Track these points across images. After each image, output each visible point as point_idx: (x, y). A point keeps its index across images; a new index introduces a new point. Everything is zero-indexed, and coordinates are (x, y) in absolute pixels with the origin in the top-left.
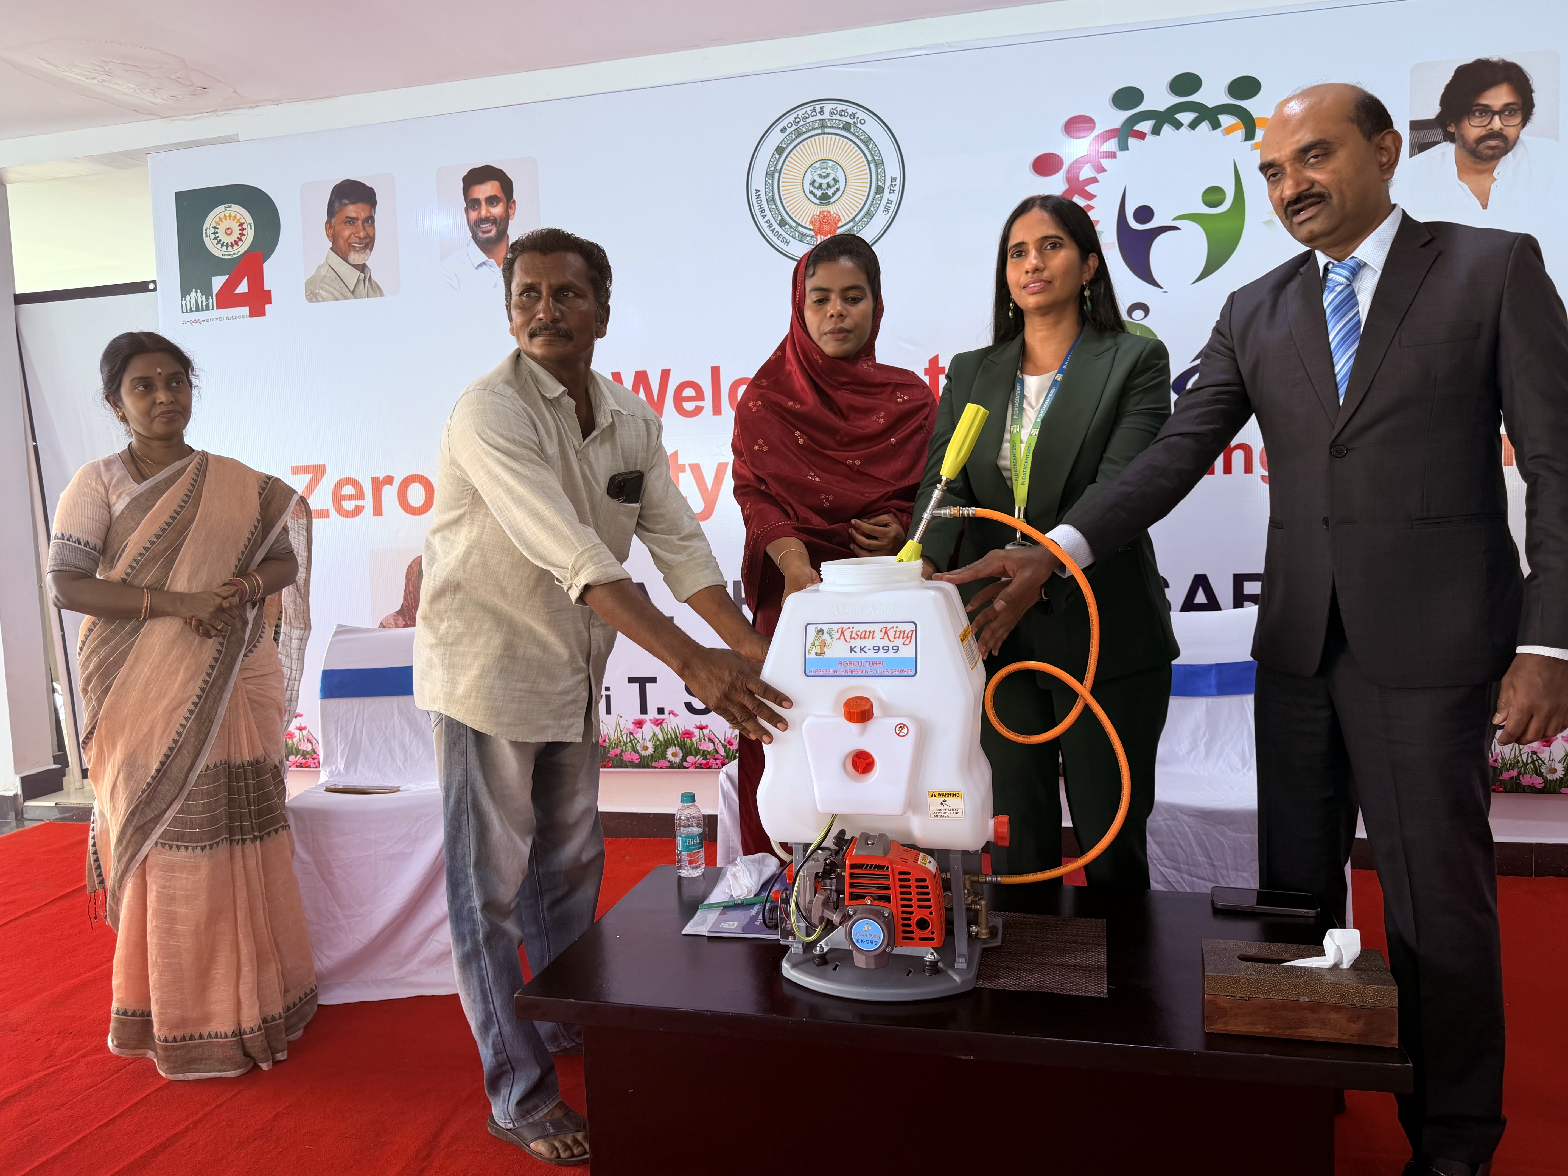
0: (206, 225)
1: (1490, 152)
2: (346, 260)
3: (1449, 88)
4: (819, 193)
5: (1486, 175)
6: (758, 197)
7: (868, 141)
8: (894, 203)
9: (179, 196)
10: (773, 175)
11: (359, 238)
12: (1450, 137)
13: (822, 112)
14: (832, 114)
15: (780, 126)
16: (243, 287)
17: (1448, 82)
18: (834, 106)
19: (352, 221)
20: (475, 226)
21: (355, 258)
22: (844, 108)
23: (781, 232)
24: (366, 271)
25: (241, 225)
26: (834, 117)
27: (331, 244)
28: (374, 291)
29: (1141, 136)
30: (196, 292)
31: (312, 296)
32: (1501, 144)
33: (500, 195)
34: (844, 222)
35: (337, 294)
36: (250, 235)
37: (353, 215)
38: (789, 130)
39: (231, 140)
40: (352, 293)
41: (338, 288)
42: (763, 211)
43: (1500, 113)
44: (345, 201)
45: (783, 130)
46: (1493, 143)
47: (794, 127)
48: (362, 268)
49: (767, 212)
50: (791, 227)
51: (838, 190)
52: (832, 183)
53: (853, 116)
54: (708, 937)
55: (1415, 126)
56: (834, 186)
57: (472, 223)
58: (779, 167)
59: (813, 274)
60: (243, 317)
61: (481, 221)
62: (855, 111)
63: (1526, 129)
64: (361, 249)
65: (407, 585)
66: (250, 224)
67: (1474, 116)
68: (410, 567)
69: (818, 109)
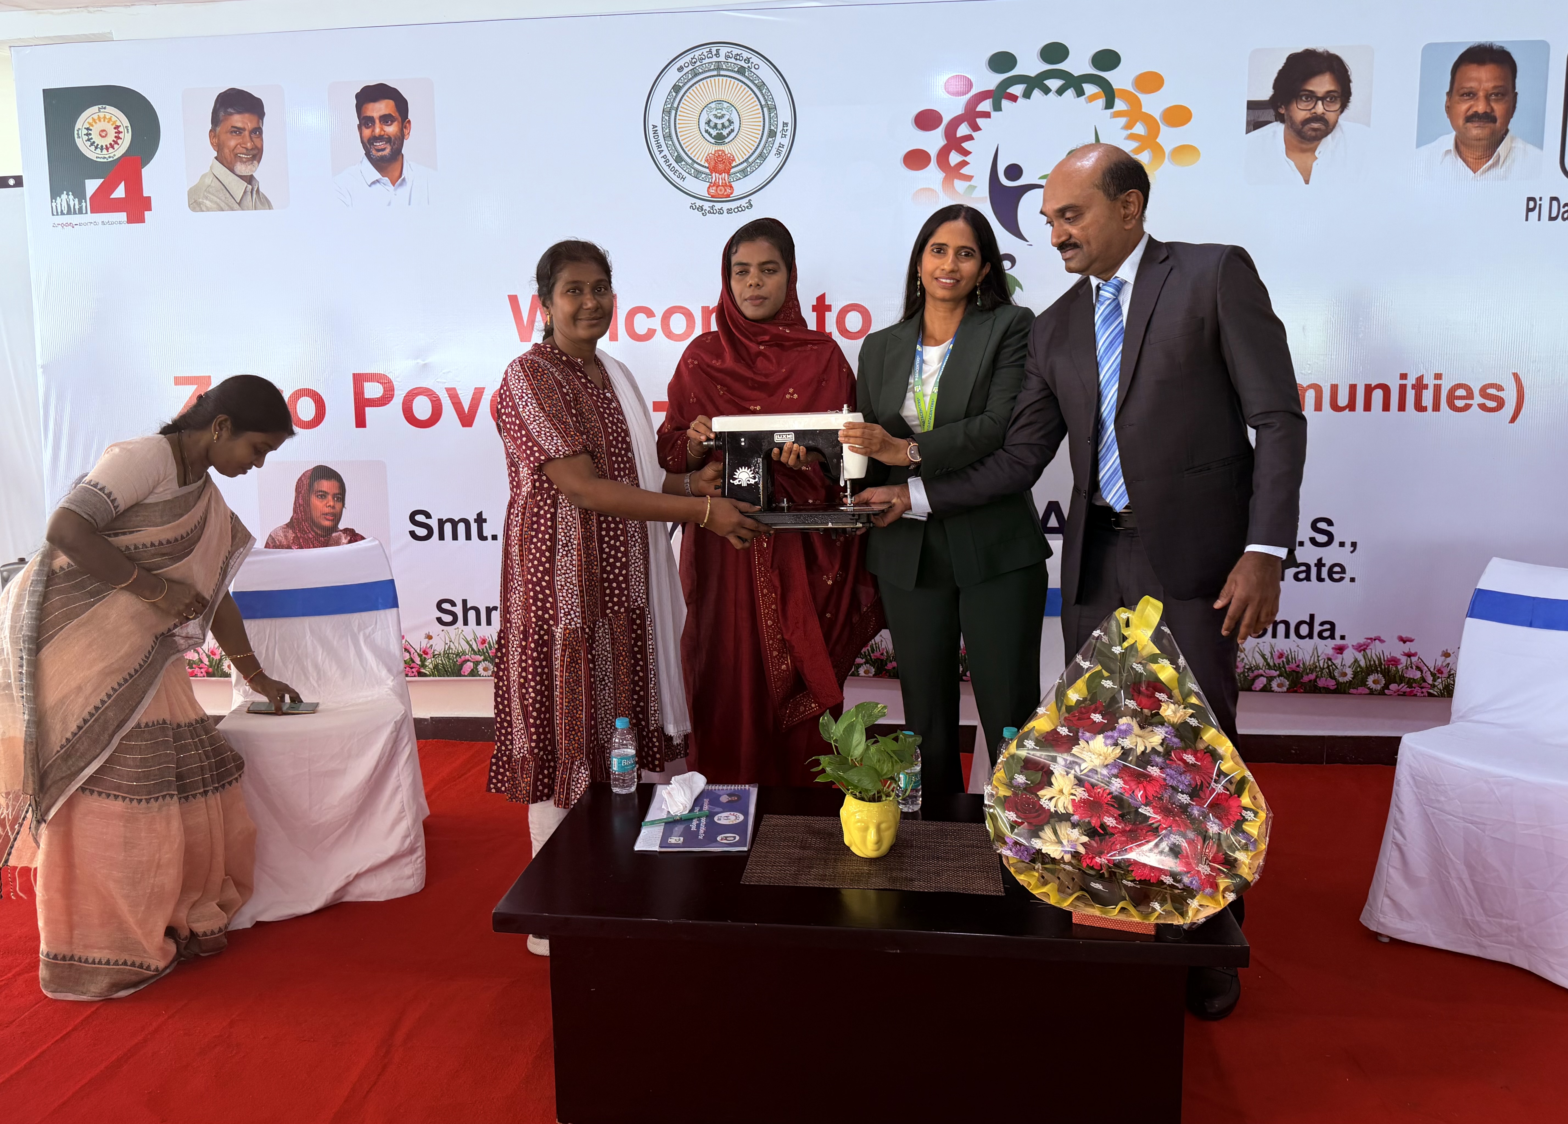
0: (78, 125)
1: (1313, 134)
2: (232, 171)
3: (1281, 73)
4: (714, 132)
5: (1309, 154)
6: (655, 132)
7: (761, 86)
8: (785, 147)
9: (47, 93)
10: (669, 113)
11: (247, 149)
12: (1280, 118)
13: (717, 54)
14: (727, 57)
15: (678, 65)
16: (120, 192)
17: (1280, 68)
18: (730, 50)
19: (238, 131)
20: (368, 144)
21: (241, 168)
22: (739, 52)
23: (677, 167)
24: (254, 182)
25: (117, 127)
26: (730, 60)
27: (215, 154)
28: (262, 203)
29: (1013, 98)
30: (68, 194)
31: (195, 204)
32: (1323, 127)
33: (395, 114)
34: (738, 162)
35: (222, 205)
36: (127, 139)
37: (239, 125)
38: (686, 70)
39: (106, 38)
40: (239, 204)
41: (223, 198)
42: (659, 146)
43: (1322, 99)
44: (230, 110)
45: (680, 69)
46: (1316, 125)
47: (691, 67)
48: (249, 180)
49: (664, 147)
50: (687, 163)
51: (732, 131)
52: (727, 124)
53: (748, 60)
54: (660, 852)
55: (1252, 106)
56: (728, 127)
57: (366, 140)
58: (675, 105)
59: (736, 252)
60: (120, 223)
61: (374, 139)
62: (749, 56)
63: (1343, 114)
64: (248, 160)
65: (297, 498)
66: (127, 127)
67: (1301, 99)
68: (300, 479)
69: (714, 52)
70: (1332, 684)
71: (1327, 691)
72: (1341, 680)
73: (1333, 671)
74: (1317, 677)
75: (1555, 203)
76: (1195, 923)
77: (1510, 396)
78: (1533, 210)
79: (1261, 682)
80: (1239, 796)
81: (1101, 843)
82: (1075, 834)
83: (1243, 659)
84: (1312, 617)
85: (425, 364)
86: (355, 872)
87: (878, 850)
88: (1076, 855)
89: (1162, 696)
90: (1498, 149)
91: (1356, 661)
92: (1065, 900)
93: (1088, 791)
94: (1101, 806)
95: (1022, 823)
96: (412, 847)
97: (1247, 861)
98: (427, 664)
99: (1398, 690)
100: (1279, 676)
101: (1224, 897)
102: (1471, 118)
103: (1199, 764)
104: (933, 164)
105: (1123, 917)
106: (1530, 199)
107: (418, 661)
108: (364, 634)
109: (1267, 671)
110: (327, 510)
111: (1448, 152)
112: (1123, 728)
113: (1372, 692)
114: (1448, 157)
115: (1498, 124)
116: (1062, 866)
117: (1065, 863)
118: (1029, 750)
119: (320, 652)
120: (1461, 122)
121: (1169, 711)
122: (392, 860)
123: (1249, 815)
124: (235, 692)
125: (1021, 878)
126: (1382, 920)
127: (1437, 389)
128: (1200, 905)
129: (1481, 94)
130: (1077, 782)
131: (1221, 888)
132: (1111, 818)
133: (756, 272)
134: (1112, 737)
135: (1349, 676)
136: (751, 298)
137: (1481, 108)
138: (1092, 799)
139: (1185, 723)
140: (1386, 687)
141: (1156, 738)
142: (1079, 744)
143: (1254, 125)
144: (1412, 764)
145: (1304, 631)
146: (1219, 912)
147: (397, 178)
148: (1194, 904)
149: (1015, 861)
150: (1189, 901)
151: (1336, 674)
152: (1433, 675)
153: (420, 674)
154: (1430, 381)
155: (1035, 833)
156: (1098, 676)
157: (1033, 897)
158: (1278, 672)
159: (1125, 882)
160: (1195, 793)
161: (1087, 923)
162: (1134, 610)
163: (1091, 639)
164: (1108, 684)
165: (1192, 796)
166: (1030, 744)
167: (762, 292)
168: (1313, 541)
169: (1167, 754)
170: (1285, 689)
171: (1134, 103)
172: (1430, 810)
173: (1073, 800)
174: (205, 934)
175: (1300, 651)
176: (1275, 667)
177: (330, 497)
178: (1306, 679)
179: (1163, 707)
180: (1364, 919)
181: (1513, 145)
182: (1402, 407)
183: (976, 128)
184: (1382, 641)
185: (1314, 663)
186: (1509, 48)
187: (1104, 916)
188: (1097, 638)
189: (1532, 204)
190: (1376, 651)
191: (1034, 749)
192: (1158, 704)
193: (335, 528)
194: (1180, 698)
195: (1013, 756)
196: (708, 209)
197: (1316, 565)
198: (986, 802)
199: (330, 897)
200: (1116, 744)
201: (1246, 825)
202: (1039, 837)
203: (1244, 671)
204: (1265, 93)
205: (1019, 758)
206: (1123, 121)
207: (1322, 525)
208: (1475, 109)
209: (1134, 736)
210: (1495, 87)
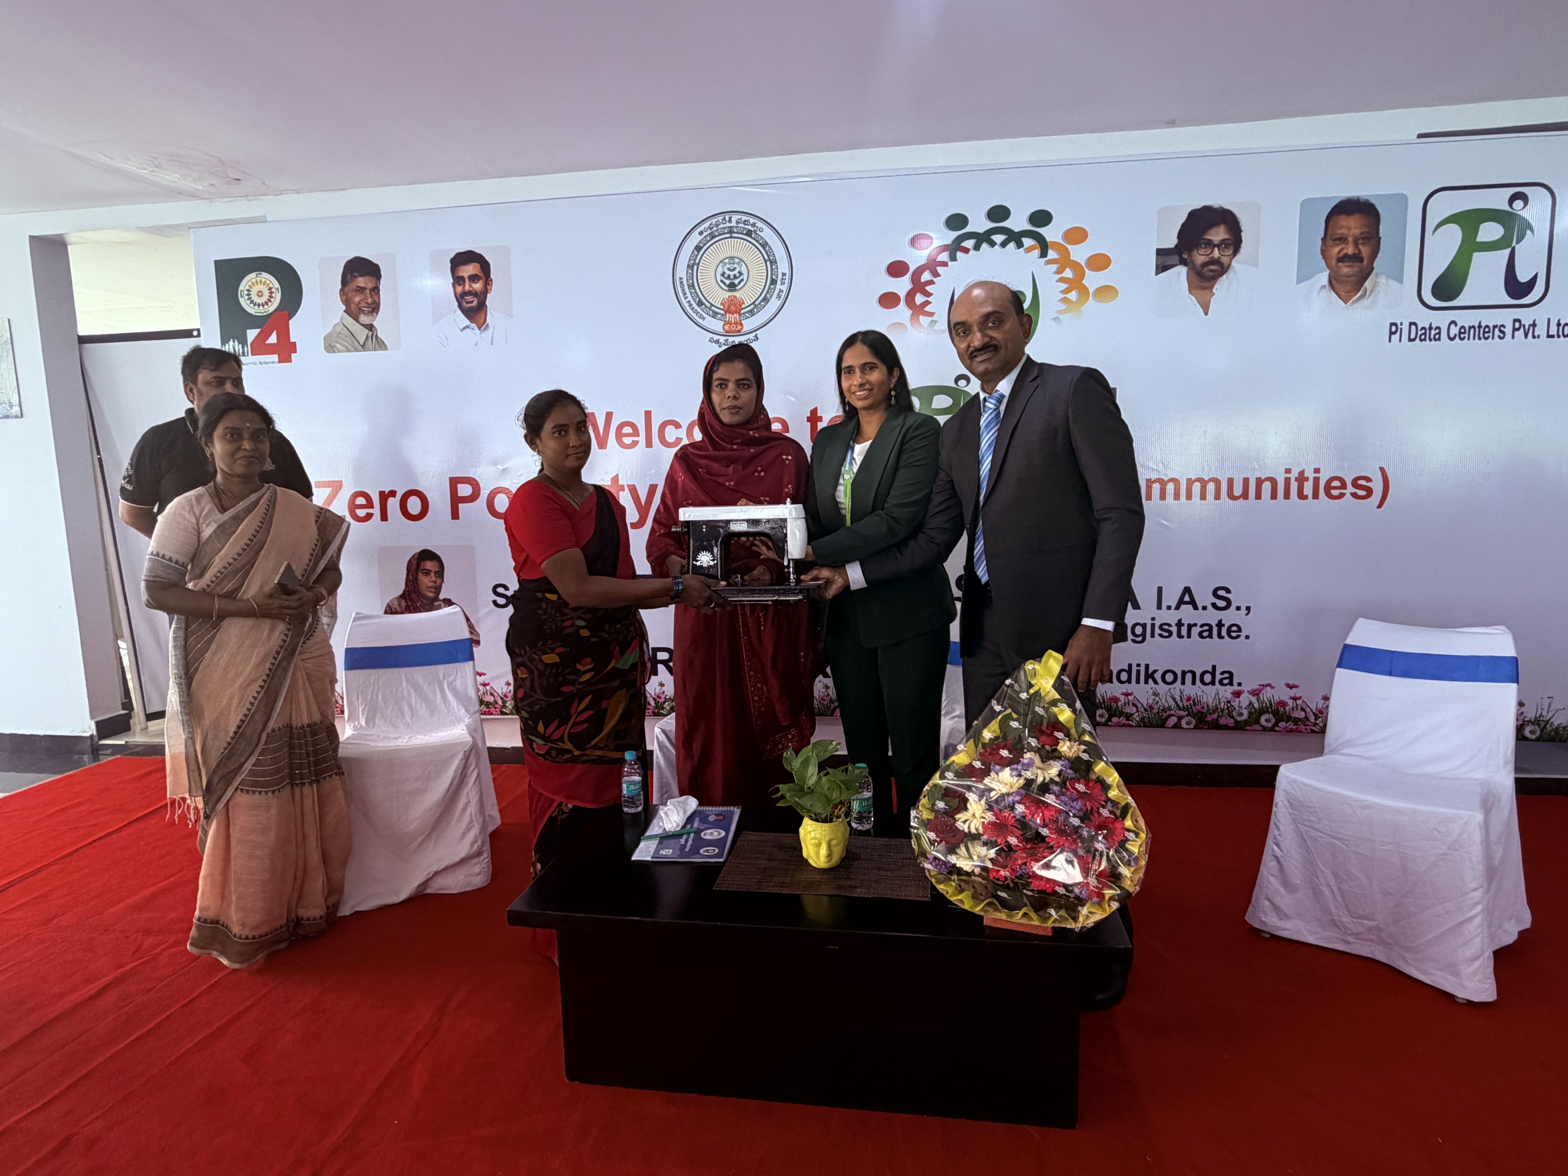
0: (241, 288)
1: (1211, 274)
2: (357, 321)
3: (1183, 225)
4: (727, 282)
5: (1208, 291)
6: (681, 283)
7: (765, 245)
8: (784, 292)
9: (218, 263)
10: (692, 267)
11: (367, 303)
12: (1183, 262)
13: (730, 221)
14: (737, 222)
15: (699, 230)
16: (273, 339)
17: (1183, 221)
18: (739, 217)
19: (361, 290)
20: (460, 298)
21: (364, 319)
22: (747, 218)
23: (699, 310)
24: (373, 329)
25: (270, 289)
26: (740, 225)
27: (344, 308)
28: (379, 346)
29: (966, 251)
30: (234, 342)
31: (330, 348)
32: (1219, 269)
33: (481, 274)
34: (747, 305)
35: (349, 347)
36: (278, 297)
37: (362, 285)
38: (705, 234)
39: (262, 220)
40: (363, 346)
41: (350, 342)
42: (685, 294)
43: (1218, 246)
44: (355, 274)
45: (701, 233)
46: (1213, 267)
47: (709, 231)
48: (370, 327)
49: (688, 294)
50: (706, 307)
51: (742, 280)
52: (738, 275)
53: (754, 225)
54: (652, 862)
55: (1160, 252)
56: (739, 277)
57: (458, 295)
58: (697, 261)
59: (717, 370)
60: (273, 363)
61: (465, 294)
62: (755, 221)
63: (1236, 258)
64: (369, 312)
65: (408, 575)
66: (277, 289)
67: (1201, 247)
68: (410, 560)
69: (727, 219)
70: (1231, 722)
71: (1226, 728)
72: (1238, 719)
73: (1232, 711)
74: (1219, 716)
75: (1413, 327)
76: (1085, 927)
77: (1377, 486)
78: (1395, 333)
79: (1173, 720)
80: (1123, 820)
81: (1006, 858)
82: (983, 851)
83: (1158, 702)
84: (1214, 667)
85: (504, 470)
86: (434, 869)
87: (829, 861)
88: (984, 869)
89: (1059, 735)
90: (1365, 284)
91: (1251, 703)
92: (977, 906)
93: (995, 815)
94: (1006, 826)
95: (941, 841)
96: (479, 852)
97: (1129, 875)
98: (507, 705)
99: (1286, 728)
100: (1187, 715)
101: (1109, 906)
102: (1342, 259)
103: (1089, 792)
104: (902, 303)
105: (1025, 921)
106: (1392, 324)
107: (500, 702)
108: (448, 682)
109: (1177, 712)
110: (431, 584)
111: (1323, 287)
112: (1026, 761)
113: (1264, 729)
114: (1324, 291)
115: (1365, 263)
116: (973, 877)
117: (975, 875)
118: (949, 780)
119: (413, 695)
120: (1334, 262)
121: (1065, 747)
122: (464, 861)
123: (1131, 836)
124: (347, 726)
125: (941, 887)
126: (1264, 919)
127: (1316, 481)
128: (1090, 912)
129: (1350, 239)
130: (987, 807)
131: (1107, 898)
132: (1013, 838)
133: (733, 386)
134: (1017, 769)
135: (1245, 716)
136: (729, 408)
137: (1350, 250)
138: (998, 821)
139: (1078, 758)
140: (1276, 724)
141: (1054, 770)
142: (990, 775)
143: (1161, 268)
144: (1288, 790)
145: (1208, 678)
146: (1106, 918)
147: (482, 325)
148: (1084, 911)
149: (936, 873)
150: (1080, 908)
151: (1234, 714)
152: (1315, 715)
153: (503, 713)
154: (1310, 474)
155: (952, 850)
156: (1009, 718)
157: (951, 903)
158: (1186, 713)
159: (1025, 891)
160: (1085, 818)
161: (997, 925)
162: (1040, 662)
163: (1003, 687)
164: (1015, 724)
165: (1082, 820)
166: (949, 775)
167: (738, 403)
168: (1214, 605)
169: (1063, 784)
170: (1192, 726)
171: (1064, 252)
172: (1302, 828)
173: (983, 823)
174: (308, 919)
175: (1204, 695)
176: (1183, 709)
177: (433, 574)
178: (1209, 718)
179: (1060, 744)
180: (1248, 918)
181: (1378, 280)
182: (1287, 496)
183: (936, 274)
184: (1272, 687)
185: (1216, 705)
186: (1373, 201)
187: (1009, 919)
188: (1008, 686)
189: (1394, 329)
190: (1266, 695)
191: (953, 780)
192: (1057, 741)
193: (436, 598)
194: (1076, 736)
195: (935, 786)
196: (723, 342)
197: (1217, 625)
198: (912, 824)
199: (414, 890)
200: (1020, 775)
201: (1129, 845)
202: (956, 853)
203: (1159, 712)
204: (1171, 242)
205: (940, 787)
206: (1054, 267)
207: (1222, 593)
208: (1345, 251)
209: (1035, 768)
210: (1362, 233)
